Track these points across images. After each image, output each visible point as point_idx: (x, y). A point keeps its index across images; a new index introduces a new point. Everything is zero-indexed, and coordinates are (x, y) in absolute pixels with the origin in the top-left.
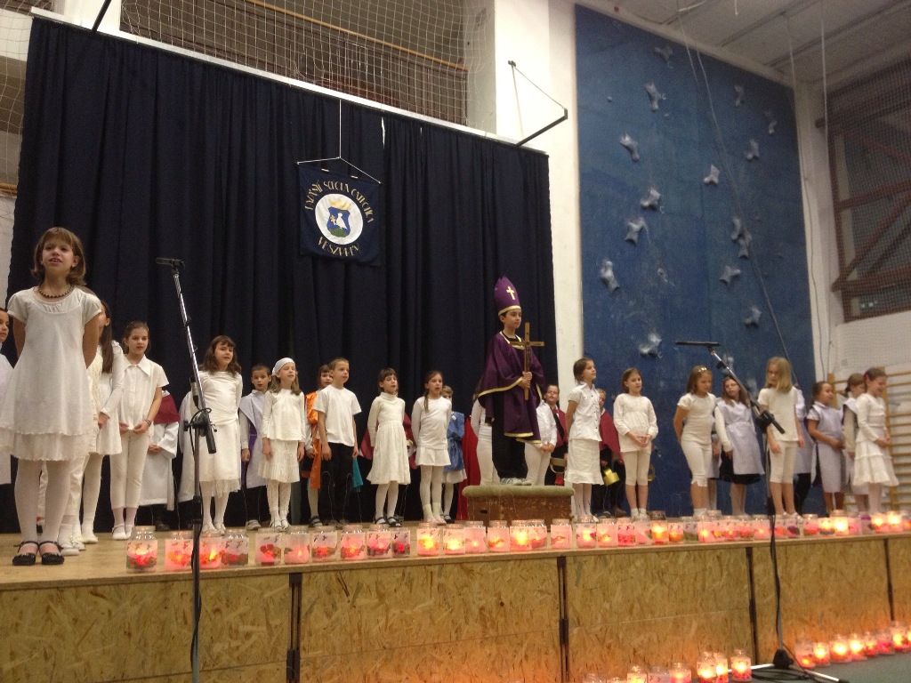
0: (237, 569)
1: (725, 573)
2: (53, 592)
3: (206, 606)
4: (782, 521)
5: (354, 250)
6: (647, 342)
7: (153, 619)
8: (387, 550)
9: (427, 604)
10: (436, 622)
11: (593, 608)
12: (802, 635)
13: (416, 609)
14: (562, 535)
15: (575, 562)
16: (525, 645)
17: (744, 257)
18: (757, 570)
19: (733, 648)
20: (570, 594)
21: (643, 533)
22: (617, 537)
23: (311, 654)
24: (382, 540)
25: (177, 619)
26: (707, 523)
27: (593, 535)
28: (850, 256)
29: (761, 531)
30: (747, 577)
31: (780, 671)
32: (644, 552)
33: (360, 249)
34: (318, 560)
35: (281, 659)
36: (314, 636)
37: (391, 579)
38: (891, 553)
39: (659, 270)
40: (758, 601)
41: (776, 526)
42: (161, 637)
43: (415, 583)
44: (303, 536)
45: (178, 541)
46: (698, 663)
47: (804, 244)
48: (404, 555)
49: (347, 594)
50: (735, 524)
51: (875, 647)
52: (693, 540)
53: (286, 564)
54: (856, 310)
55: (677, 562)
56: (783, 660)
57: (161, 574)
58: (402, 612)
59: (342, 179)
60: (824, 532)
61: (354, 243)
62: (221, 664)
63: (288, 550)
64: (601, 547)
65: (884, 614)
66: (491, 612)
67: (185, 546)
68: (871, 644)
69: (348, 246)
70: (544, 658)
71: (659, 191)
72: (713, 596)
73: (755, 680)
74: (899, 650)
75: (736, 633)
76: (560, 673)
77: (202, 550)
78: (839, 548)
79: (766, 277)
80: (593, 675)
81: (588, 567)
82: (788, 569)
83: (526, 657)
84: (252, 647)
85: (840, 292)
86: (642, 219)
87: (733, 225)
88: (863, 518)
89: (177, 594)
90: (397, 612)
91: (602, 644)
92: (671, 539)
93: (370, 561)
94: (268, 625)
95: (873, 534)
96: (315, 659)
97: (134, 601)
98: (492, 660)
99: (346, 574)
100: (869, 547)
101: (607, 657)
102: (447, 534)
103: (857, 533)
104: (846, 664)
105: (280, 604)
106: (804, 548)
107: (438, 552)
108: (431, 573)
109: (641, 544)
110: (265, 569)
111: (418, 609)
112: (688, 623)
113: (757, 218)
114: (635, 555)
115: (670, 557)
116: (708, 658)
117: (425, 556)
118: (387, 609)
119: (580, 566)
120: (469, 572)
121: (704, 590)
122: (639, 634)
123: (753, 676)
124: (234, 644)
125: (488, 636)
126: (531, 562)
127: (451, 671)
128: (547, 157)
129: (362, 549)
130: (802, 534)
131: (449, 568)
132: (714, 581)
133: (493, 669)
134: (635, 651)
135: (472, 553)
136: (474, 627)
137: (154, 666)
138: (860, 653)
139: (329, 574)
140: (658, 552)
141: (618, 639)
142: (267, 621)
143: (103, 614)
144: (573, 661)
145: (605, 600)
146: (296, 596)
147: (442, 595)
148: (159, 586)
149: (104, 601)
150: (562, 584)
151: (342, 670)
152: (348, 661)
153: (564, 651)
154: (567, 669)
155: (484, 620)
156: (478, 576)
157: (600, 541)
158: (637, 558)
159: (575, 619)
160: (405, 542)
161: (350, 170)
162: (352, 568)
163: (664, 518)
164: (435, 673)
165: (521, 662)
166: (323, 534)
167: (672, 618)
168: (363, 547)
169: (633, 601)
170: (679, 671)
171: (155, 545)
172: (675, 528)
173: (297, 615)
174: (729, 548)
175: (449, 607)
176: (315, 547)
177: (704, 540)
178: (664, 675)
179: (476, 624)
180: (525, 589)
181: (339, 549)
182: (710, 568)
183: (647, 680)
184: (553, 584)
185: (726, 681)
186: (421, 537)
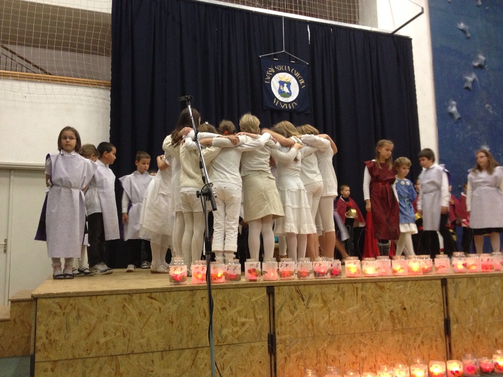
0: (235, 283)
2: (126, 296)
3: (217, 306)
5: (294, 104)
7: (186, 313)
8: (327, 273)
9: (355, 307)
10: (362, 319)
11: (466, 311)
14: (442, 265)
15: (453, 282)
16: (421, 335)
20: (450, 302)
21: (498, 263)
22: (481, 266)
24: (324, 267)
25: (200, 313)
27: (464, 265)
32: (500, 276)
33: (298, 104)
34: (283, 278)
35: (264, 339)
36: (283, 327)
37: (330, 291)
39: (487, 106)
42: (191, 324)
43: (346, 294)
44: (274, 264)
45: (199, 266)
48: (337, 277)
49: (303, 300)
53: (264, 281)
57: (189, 286)
58: (339, 312)
59: (286, 64)
61: (294, 101)
62: (228, 341)
63: (265, 272)
64: (470, 272)
66: (397, 314)
67: (203, 269)
69: (291, 103)
70: (434, 344)
71: (485, 56)
76: (445, 353)
77: (212, 271)
80: (470, 355)
81: (463, 284)
83: (422, 342)
84: (246, 331)
86: (473, 73)
89: (199, 298)
91: (474, 336)
93: (316, 280)
94: (256, 319)
96: (285, 340)
97: (174, 303)
98: (400, 344)
99: (301, 288)
101: (478, 344)
102: (365, 264)
105: (262, 305)
107: (360, 275)
108: (357, 288)
109: (498, 270)
110: (253, 284)
111: (349, 310)
114: (494, 278)
117: (351, 277)
118: (329, 310)
119: (457, 284)
120: (382, 288)
122: (499, 329)
124: (235, 329)
125: (396, 329)
126: (423, 282)
127: (372, 351)
128: (411, 39)
129: (310, 273)
131: (368, 285)
133: (400, 351)
134: (496, 340)
135: (382, 276)
136: (386, 323)
137: (187, 342)
139: (290, 287)
141: (485, 332)
142: (255, 316)
143: (156, 310)
144: (455, 346)
145: (474, 307)
146: (271, 301)
147: (364, 302)
148: (188, 293)
149: (156, 302)
150: (445, 296)
151: (303, 347)
152: (306, 343)
153: (448, 339)
154: (450, 351)
155: (393, 319)
156: (388, 291)
157: (468, 269)
158: (496, 279)
159: (455, 319)
160: (338, 268)
161: (290, 58)
162: (306, 284)
164: (363, 351)
165: (419, 346)
166: (285, 263)
168: (311, 271)
169: (494, 308)
171: (185, 268)
173: (272, 312)
175: (370, 310)
176: (281, 271)
179: (388, 321)
180: (420, 300)
181: (296, 272)
184: (439, 296)
186: (348, 265)
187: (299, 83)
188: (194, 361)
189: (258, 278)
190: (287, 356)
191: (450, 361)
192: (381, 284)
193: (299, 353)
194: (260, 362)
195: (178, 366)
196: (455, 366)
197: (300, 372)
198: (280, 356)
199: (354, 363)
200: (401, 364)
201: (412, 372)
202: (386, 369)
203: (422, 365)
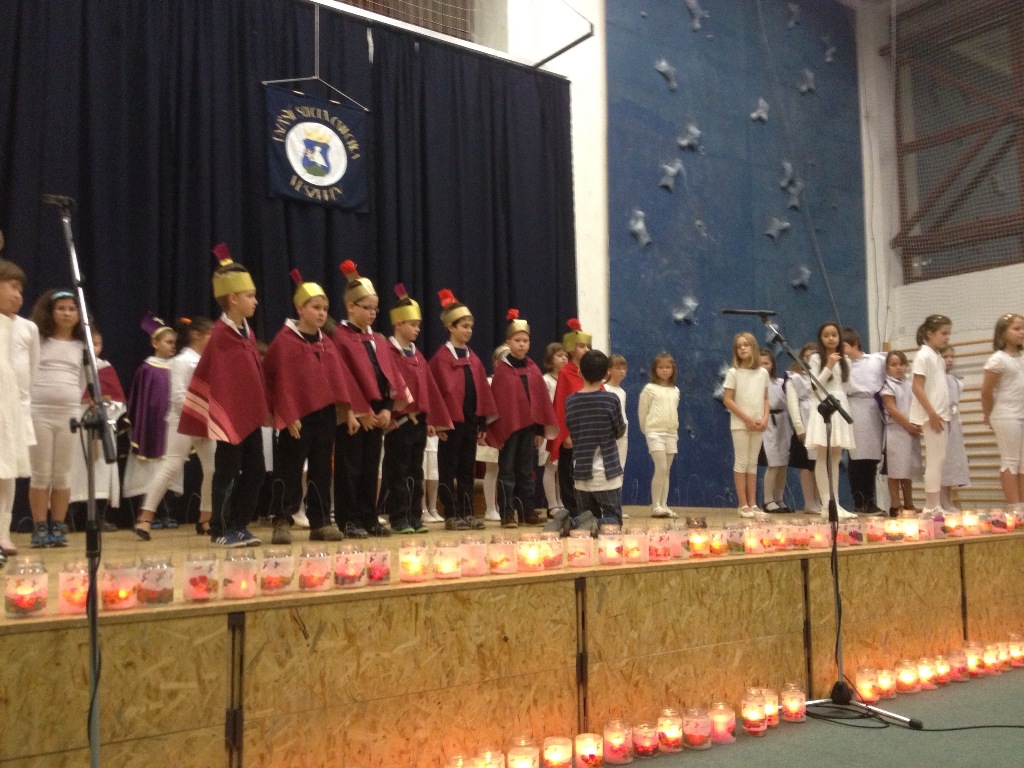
0: (157, 609)
1: (776, 591)
3: (114, 659)
4: (842, 525)
6: (682, 307)
7: (40, 679)
8: (360, 577)
9: (410, 643)
10: (422, 665)
11: (618, 638)
12: (863, 661)
13: (395, 651)
14: (582, 550)
15: (597, 583)
16: (534, 688)
17: (794, 208)
18: (813, 585)
19: (783, 682)
20: (589, 621)
21: (679, 545)
22: (647, 551)
23: (258, 714)
24: (356, 565)
25: (73, 677)
26: (755, 531)
27: (619, 550)
28: (913, 207)
29: (818, 538)
30: (800, 595)
31: (838, 706)
32: (679, 569)
33: (344, 191)
34: (268, 592)
35: (218, 721)
36: (260, 695)
37: (362, 615)
38: (966, 561)
39: (698, 222)
40: (813, 622)
41: (838, 531)
42: (52, 702)
43: (395, 617)
44: (249, 563)
45: (75, 574)
46: (743, 702)
47: (860, 193)
48: (381, 583)
49: (306, 637)
50: (788, 530)
51: (948, 674)
52: (739, 550)
53: (226, 599)
54: (917, 271)
55: (719, 578)
56: (843, 694)
57: (50, 619)
58: (378, 655)
60: (891, 538)
61: (336, 185)
62: (136, 732)
63: (227, 582)
64: (628, 563)
65: (956, 633)
66: (491, 650)
68: (942, 668)
69: (328, 188)
70: (557, 702)
71: (699, 128)
72: (760, 619)
73: (810, 718)
74: (973, 675)
75: (787, 661)
76: (576, 719)
78: (909, 556)
79: (817, 231)
80: (617, 723)
81: (612, 590)
82: (850, 583)
83: (535, 701)
84: (178, 708)
85: (900, 249)
86: (678, 160)
87: (784, 169)
88: (934, 520)
89: (73, 645)
91: (628, 682)
92: (712, 550)
93: (337, 593)
94: (201, 681)
95: (947, 538)
96: (264, 719)
97: (12, 658)
98: (492, 707)
99: (304, 611)
100: (942, 554)
101: (634, 697)
102: (438, 552)
103: (928, 538)
104: (914, 694)
105: (215, 652)
106: (868, 557)
107: (426, 578)
108: (417, 604)
109: (677, 557)
110: (194, 610)
111: (398, 650)
112: (730, 651)
113: (810, 162)
114: (670, 572)
115: (712, 573)
116: (756, 696)
117: (408, 582)
118: (359, 653)
119: (604, 587)
120: (465, 602)
121: (750, 611)
122: (673, 668)
123: (808, 713)
124: (153, 706)
125: (487, 679)
126: (542, 586)
127: (440, 725)
128: (568, 83)
129: (326, 577)
130: (865, 539)
131: (439, 598)
132: (762, 600)
133: (494, 719)
134: (667, 688)
136: (470, 670)
137: (42, 740)
138: (930, 681)
139: (280, 611)
140: (697, 567)
141: (648, 675)
142: (199, 676)
144: (593, 704)
145: (632, 628)
146: (237, 641)
147: (429, 632)
148: (47, 636)
150: (581, 612)
151: (300, 732)
152: (307, 720)
153: (581, 692)
154: (585, 714)
155: (484, 660)
156: (476, 606)
157: (626, 555)
158: (672, 576)
159: (596, 653)
160: (383, 565)
161: (330, 94)
162: (313, 603)
163: (704, 526)
164: (421, 728)
165: (529, 708)
166: (273, 560)
167: (712, 646)
168: (329, 573)
169: (667, 628)
170: (721, 713)
171: (43, 581)
172: (718, 536)
173: (239, 666)
174: (780, 560)
175: (439, 646)
176: (265, 576)
177: (751, 551)
178: (702, 721)
179: (473, 665)
180: (535, 620)
181: (297, 577)
182: (759, 585)
183: (682, 727)
184: (570, 612)
185: (776, 722)
186: (403, 558)
187: (346, 147)
190: (263, 750)
191: (580, 736)
193: (290, 743)
196: (589, 746)
198: (250, 751)
199: (402, 752)
200: (490, 750)
201: (511, 765)
202: (460, 762)
203: (530, 749)
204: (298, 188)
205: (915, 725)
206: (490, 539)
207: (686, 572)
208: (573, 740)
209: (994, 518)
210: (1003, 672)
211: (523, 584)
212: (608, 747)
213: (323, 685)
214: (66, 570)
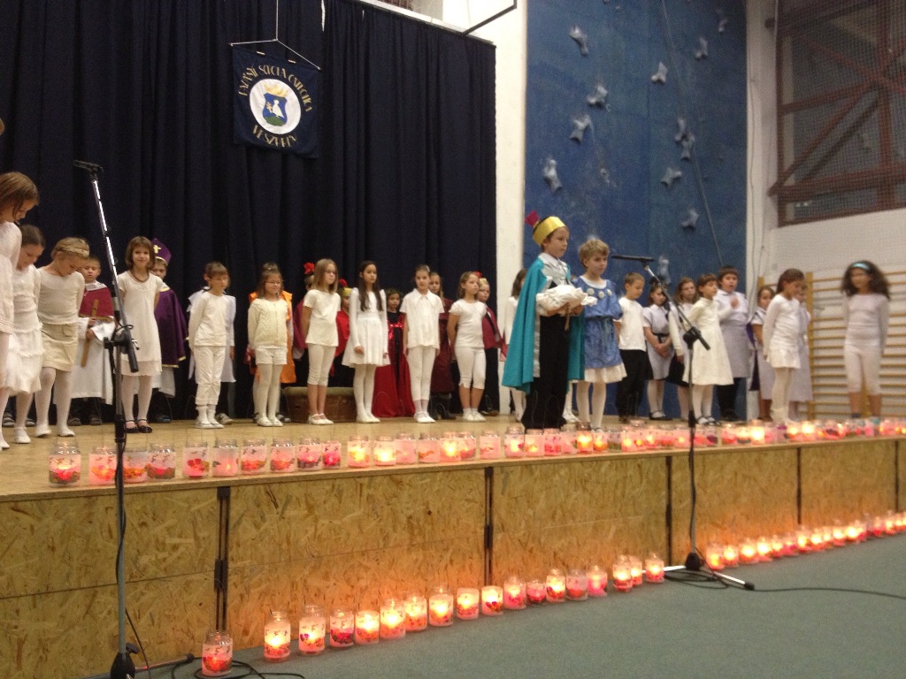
0: (164, 483)
1: (645, 481)
3: (132, 520)
4: (702, 430)
5: (291, 140)
7: (77, 533)
8: (317, 463)
9: (356, 514)
10: (364, 531)
11: (518, 514)
12: (713, 538)
13: (345, 519)
14: (491, 446)
15: (502, 472)
16: (451, 551)
17: (686, 159)
18: (675, 478)
19: (648, 552)
20: (495, 501)
21: (568, 443)
22: (543, 448)
23: (240, 564)
24: (313, 453)
25: (102, 533)
26: (630, 433)
27: (521, 446)
28: (790, 159)
29: (682, 440)
30: (664, 484)
31: (691, 572)
32: (568, 462)
33: (298, 139)
34: (246, 472)
35: (209, 569)
36: (241, 550)
37: (320, 491)
38: (803, 461)
39: (603, 171)
40: (674, 506)
41: (696, 435)
42: (86, 551)
43: (345, 495)
44: (232, 450)
45: (102, 456)
46: (615, 566)
47: (744, 146)
48: (334, 468)
49: (276, 506)
50: (657, 433)
51: (781, 550)
52: (616, 448)
53: (215, 477)
54: (790, 215)
55: (599, 470)
56: (695, 563)
57: (85, 489)
58: (330, 522)
59: (278, 63)
60: (742, 441)
61: (292, 133)
62: (148, 575)
63: (216, 464)
64: (528, 456)
65: (791, 519)
66: (418, 521)
67: (110, 461)
68: (777, 546)
69: (285, 136)
70: (468, 562)
71: (606, 88)
72: (632, 502)
73: (668, 581)
74: (802, 552)
75: (652, 536)
76: (483, 576)
77: (126, 465)
78: (755, 456)
79: (706, 180)
81: (514, 478)
82: (704, 476)
83: (451, 561)
84: (179, 558)
85: (776, 196)
86: (588, 116)
87: (678, 126)
88: (779, 428)
89: (102, 508)
90: (326, 522)
91: (525, 549)
92: (596, 449)
93: (300, 474)
94: (196, 538)
95: (788, 443)
96: (244, 568)
97: (57, 517)
98: (418, 564)
99: (275, 487)
100: (783, 456)
101: (529, 560)
102: (378, 445)
103: (772, 442)
104: (753, 565)
105: (208, 517)
106: (721, 456)
107: (366, 464)
108: (361, 485)
109: (567, 453)
110: (195, 484)
111: (347, 519)
112: (607, 528)
113: (701, 119)
114: (560, 465)
115: (593, 466)
116: (625, 562)
117: (357, 468)
118: (316, 520)
119: (507, 475)
120: (399, 483)
121: (623, 496)
122: (560, 538)
123: (666, 577)
124: (161, 556)
125: (414, 543)
126: (459, 473)
127: (378, 577)
128: (495, 47)
129: (291, 462)
130: (720, 441)
131: (379, 479)
132: (634, 488)
133: (418, 574)
134: (555, 554)
136: (402, 536)
137: (80, 578)
138: (766, 555)
139: (257, 487)
140: (582, 461)
141: (540, 543)
142: (195, 533)
143: (25, 529)
144: (497, 564)
145: (529, 507)
146: (224, 509)
147: (371, 505)
148: (83, 501)
149: (25, 517)
150: (488, 493)
151: (271, 578)
152: (276, 570)
153: (488, 555)
154: (490, 572)
155: (412, 528)
156: (407, 487)
157: (527, 450)
158: (562, 467)
159: (500, 525)
160: (335, 454)
161: (288, 55)
162: (282, 481)
163: (589, 429)
164: (363, 578)
165: (446, 567)
166: (252, 447)
167: (592, 523)
168: (294, 459)
169: (556, 507)
170: (596, 573)
171: (78, 459)
172: (599, 438)
173: (225, 527)
174: (649, 457)
175: (378, 516)
176: (245, 461)
177: (626, 449)
178: (581, 578)
179: (404, 532)
180: (452, 498)
181: (269, 462)
182: (631, 476)
183: (566, 582)
184: (480, 493)
185: (640, 582)
186: (351, 449)
187: (301, 101)
188: (89, 607)
189: (204, 474)
190: (243, 592)
191: (487, 587)
192: (399, 477)
193: (264, 586)
194: (200, 604)
195: (62, 616)
196: (492, 595)
197: (263, 614)
198: (233, 592)
199: (348, 596)
200: (416, 595)
201: (432, 607)
202: (393, 604)
203: (446, 595)
204: (258, 136)
205: (749, 587)
206: (419, 436)
207: (573, 464)
208: (480, 591)
209: (829, 428)
210: (827, 550)
211: (444, 471)
212: (507, 597)
213: (289, 543)
214: (95, 451)
